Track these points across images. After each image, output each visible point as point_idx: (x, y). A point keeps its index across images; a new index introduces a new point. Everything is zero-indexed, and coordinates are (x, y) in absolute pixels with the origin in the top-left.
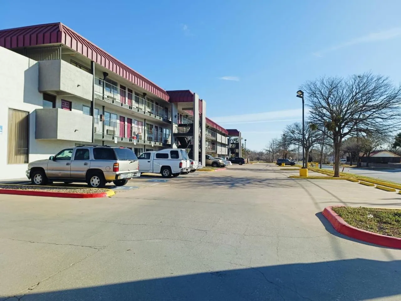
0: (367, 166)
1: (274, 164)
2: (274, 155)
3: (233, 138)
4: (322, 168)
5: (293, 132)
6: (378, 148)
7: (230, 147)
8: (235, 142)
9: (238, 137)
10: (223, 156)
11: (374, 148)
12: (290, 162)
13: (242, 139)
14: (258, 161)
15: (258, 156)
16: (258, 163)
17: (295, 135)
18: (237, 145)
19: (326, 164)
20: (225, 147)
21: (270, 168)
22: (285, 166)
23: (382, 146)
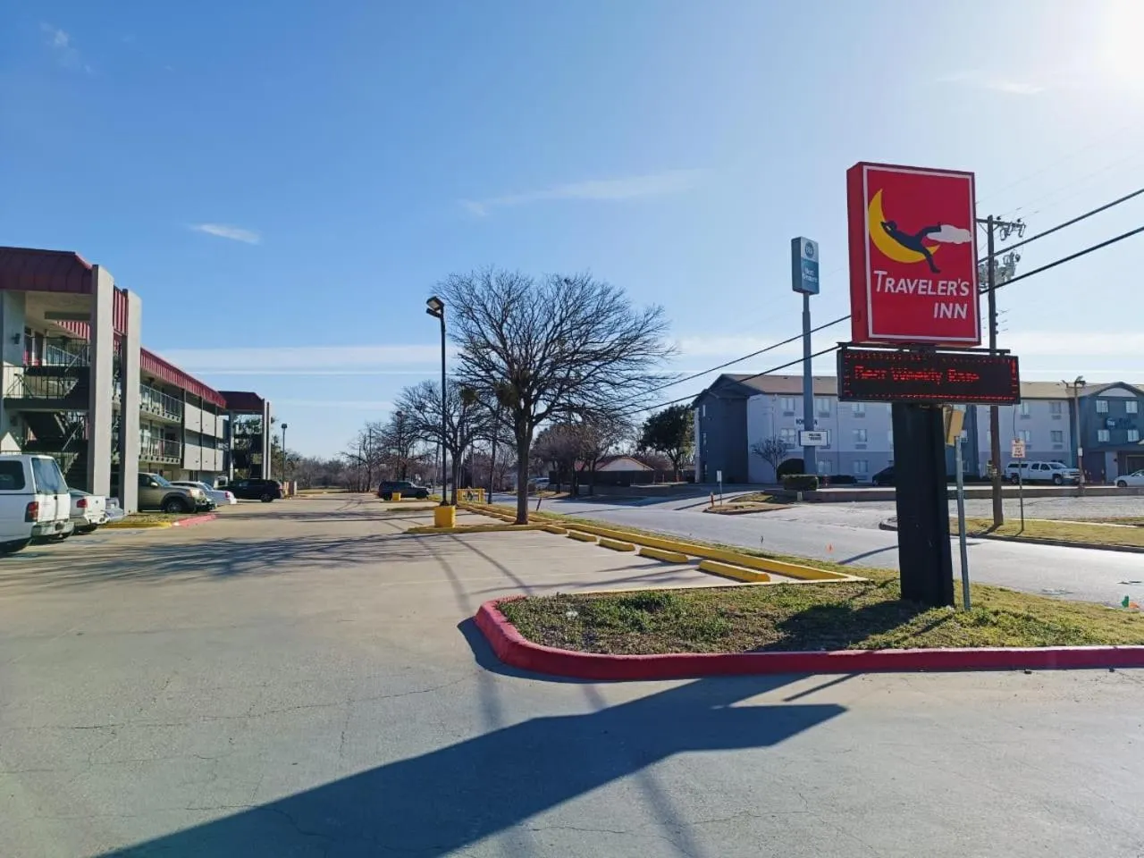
0: (591, 493)
1: (371, 496)
2: (372, 471)
3: (243, 418)
4: (494, 503)
5: (421, 407)
6: (611, 449)
7: (232, 446)
8: (248, 431)
9: (261, 416)
10: (207, 476)
11: (602, 450)
12: (414, 488)
13: (273, 421)
14: (326, 488)
15: (324, 473)
16: (325, 493)
17: (427, 415)
18: (257, 442)
19: (503, 491)
20: (214, 448)
21: (360, 509)
22: (401, 501)
23: (619, 446)
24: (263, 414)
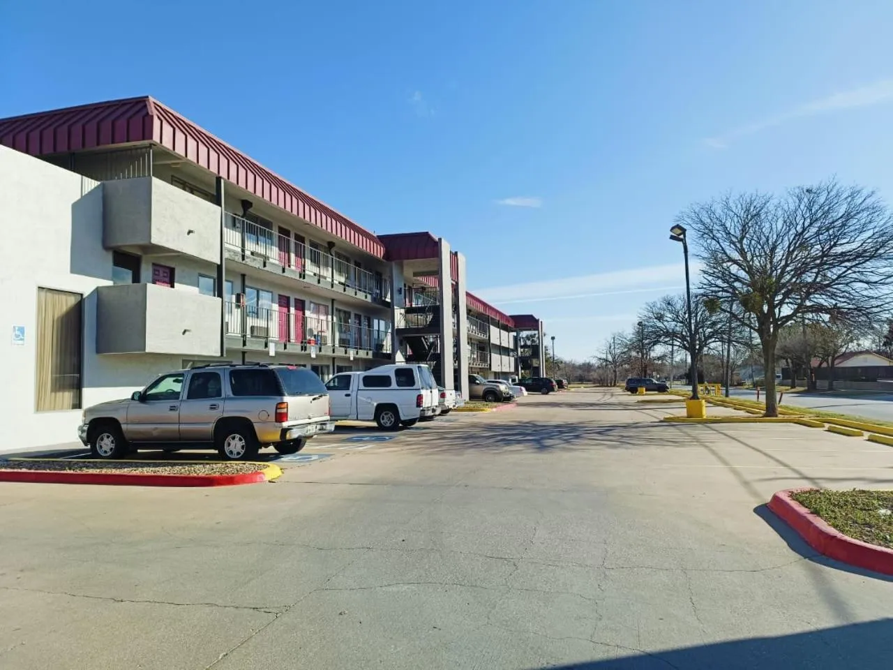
0: (831, 388)
1: (617, 390)
2: (617, 370)
3: (524, 334)
4: (731, 397)
5: (660, 318)
6: (853, 346)
7: (519, 354)
8: (529, 343)
9: (536, 332)
10: (505, 375)
11: (841, 346)
12: (655, 384)
13: (545, 335)
14: (581, 384)
15: (579, 372)
16: (582, 388)
17: (665, 323)
18: (535, 350)
19: (736, 386)
20: (509, 355)
21: (613, 400)
22: (646, 395)
23: (860, 342)
24: (538, 330)
